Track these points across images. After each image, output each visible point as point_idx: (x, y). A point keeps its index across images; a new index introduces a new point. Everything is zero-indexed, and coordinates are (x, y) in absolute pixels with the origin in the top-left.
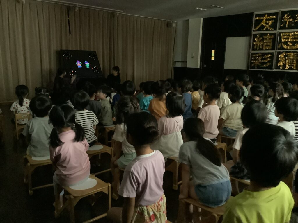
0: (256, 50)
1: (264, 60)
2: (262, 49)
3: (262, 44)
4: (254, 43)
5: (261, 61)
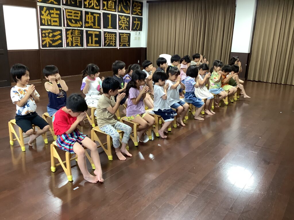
0: (44, 25)
1: (54, 37)
2: (50, 25)
3: (50, 19)
4: (42, 16)
5: (52, 39)
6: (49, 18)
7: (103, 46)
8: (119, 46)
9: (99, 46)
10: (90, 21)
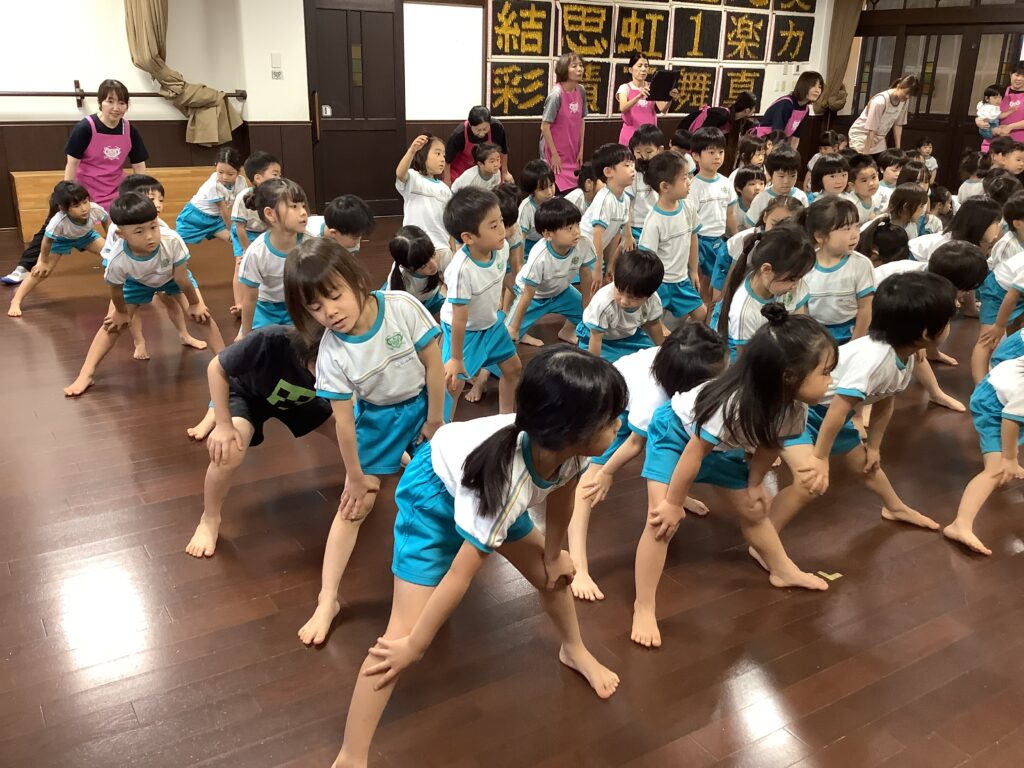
0: (502, 52)
1: (526, 87)
2: (518, 53)
3: (518, 35)
4: (497, 28)
5: (519, 91)
6: (516, 31)
10: (632, 37)
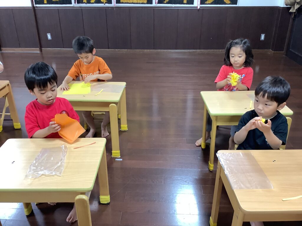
7: (156, 3)
8: (201, 3)
9: (147, 3)
